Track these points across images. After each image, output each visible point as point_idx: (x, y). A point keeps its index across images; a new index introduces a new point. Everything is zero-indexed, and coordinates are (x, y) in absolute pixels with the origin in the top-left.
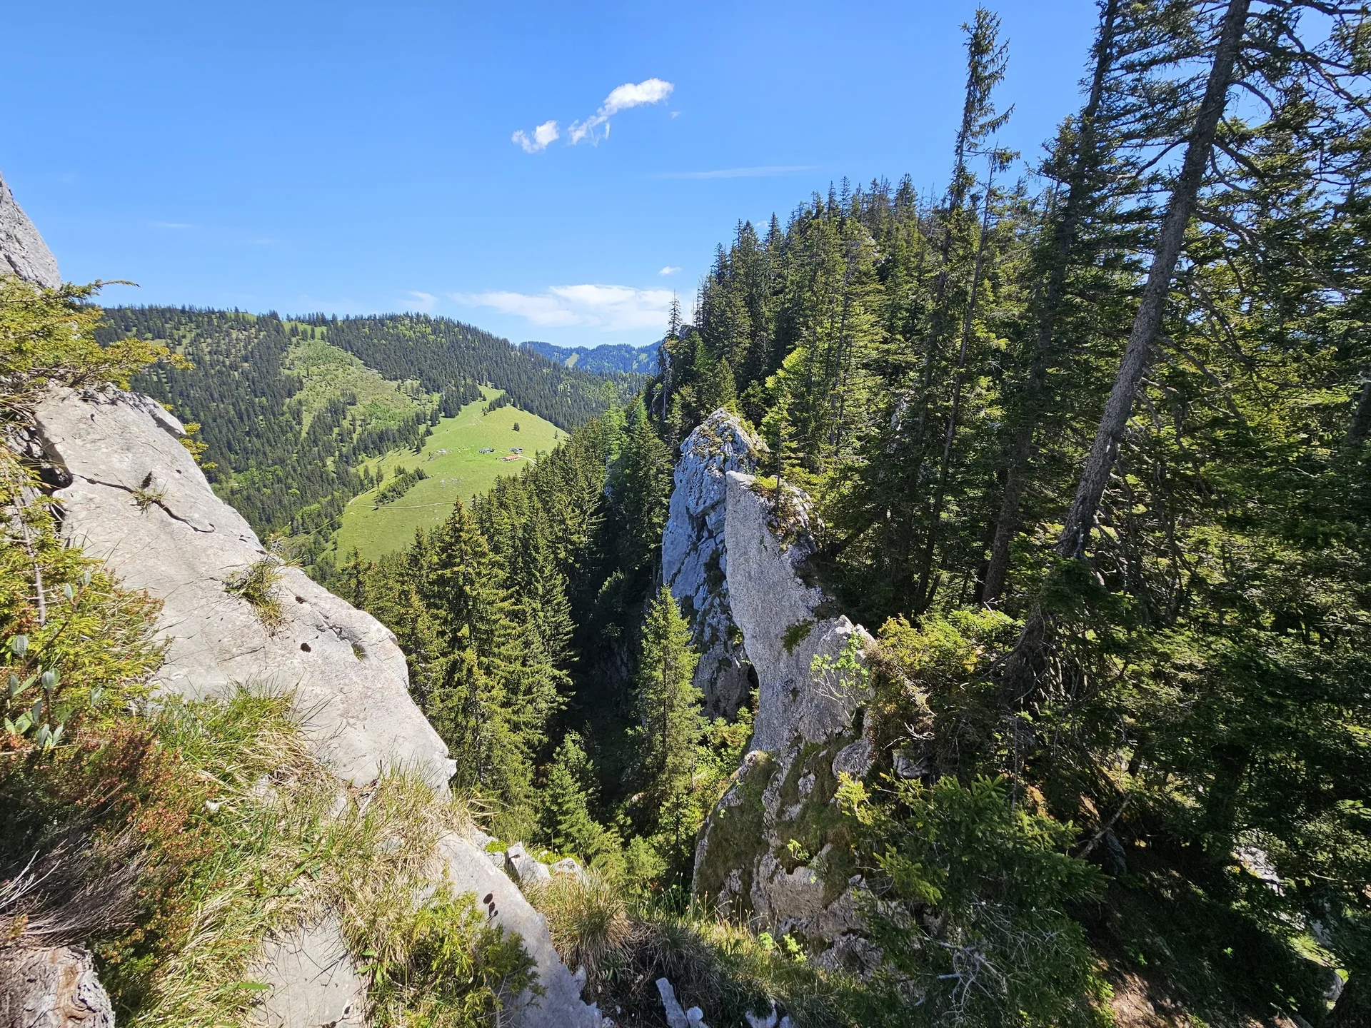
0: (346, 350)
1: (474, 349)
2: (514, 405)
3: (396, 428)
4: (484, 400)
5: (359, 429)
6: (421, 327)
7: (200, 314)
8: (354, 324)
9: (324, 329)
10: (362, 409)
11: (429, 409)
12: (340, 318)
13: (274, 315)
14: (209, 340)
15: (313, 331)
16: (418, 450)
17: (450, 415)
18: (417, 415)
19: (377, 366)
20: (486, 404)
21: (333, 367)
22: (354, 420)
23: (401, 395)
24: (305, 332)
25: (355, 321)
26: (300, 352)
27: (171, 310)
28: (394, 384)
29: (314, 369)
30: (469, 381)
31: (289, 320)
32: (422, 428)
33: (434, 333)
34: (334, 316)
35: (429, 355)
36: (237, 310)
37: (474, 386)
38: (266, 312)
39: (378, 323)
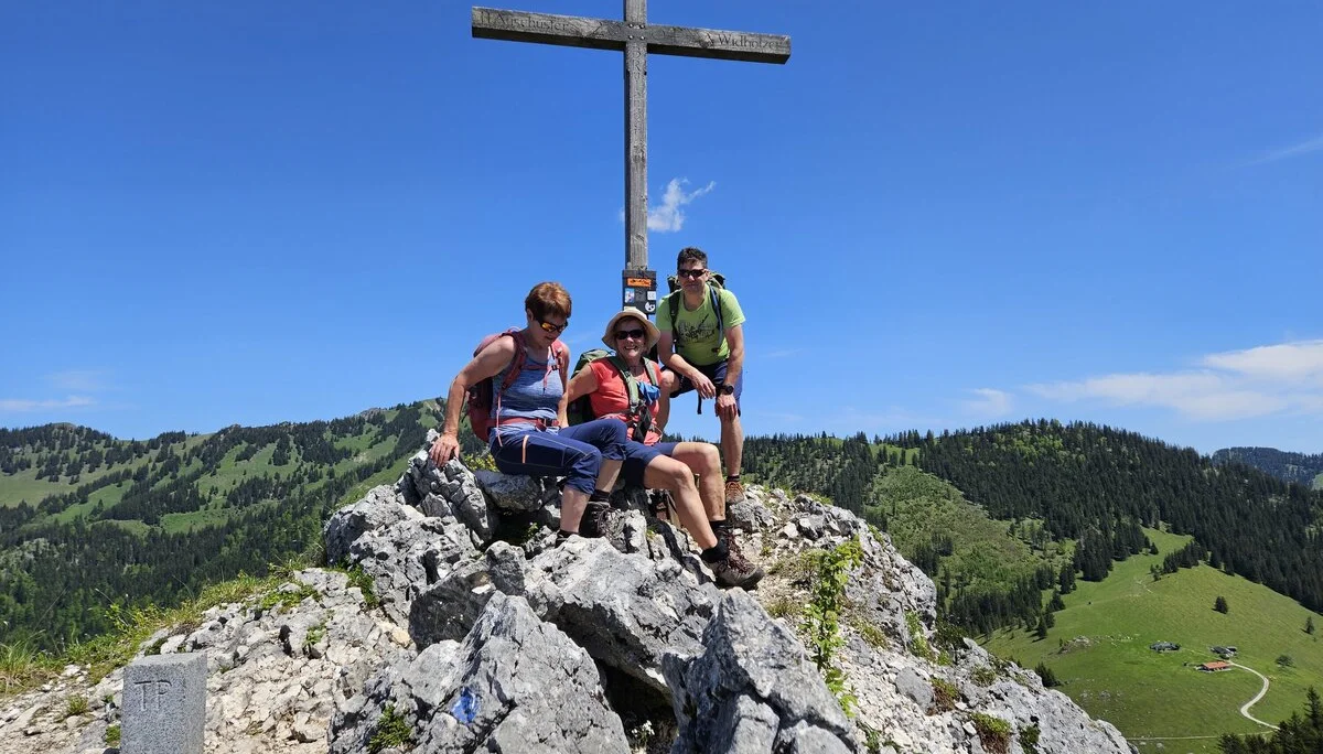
0: (942, 477)
1: (1132, 468)
2: (1214, 564)
3: (1006, 592)
4: (1154, 551)
5: (953, 592)
6: (1048, 440)
7: (789, 442)
8: (954, 441)
9: (916, 451)
10: (958, 562)
11: (1057, 564)
12: (936, 435)
13: (861, 438)
14: (794, 473)
15: (903, 454)
16: (1041, 634)
17: (1094, 576)
18: (1039, 574)
19: (983, 498)
20: (1159, 560)
21: (924, 500)
22: (947, 576)
23: (1016, 542)
24: (894, 457)
25: (956, 436)
26: (887, 482)
27: (764, 441)
28: (1006, 525)
29: (902, 505)
30: (1126, 520)
31: (877, 441)
32: (1047, 596)
33: (1067, 445)
34: (929, 434)
35: (1058, 481)
36: (824, 435)
37: (1136, 530)
38: (853, 434)
39: (985, 438)
